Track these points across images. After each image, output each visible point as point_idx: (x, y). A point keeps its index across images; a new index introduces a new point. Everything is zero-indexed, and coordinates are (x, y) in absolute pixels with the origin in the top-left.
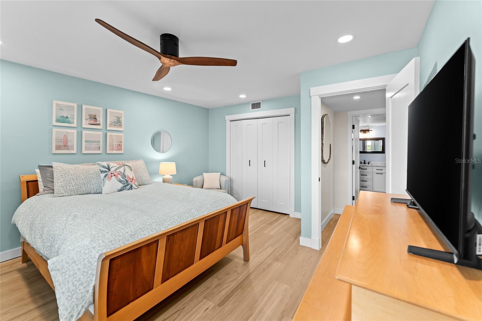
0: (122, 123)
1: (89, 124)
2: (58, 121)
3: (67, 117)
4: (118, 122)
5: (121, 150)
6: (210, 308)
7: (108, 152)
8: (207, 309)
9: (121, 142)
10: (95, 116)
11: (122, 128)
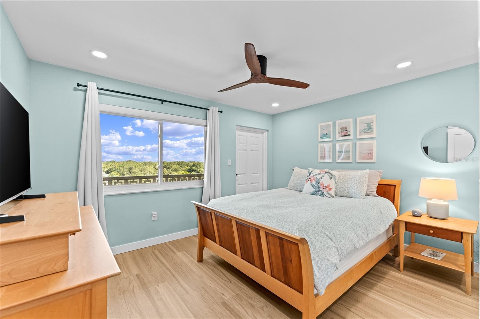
0: (373, 129)
1: (341, 136)
2: (322, 138)
3: (326, 134)
4: (369, 128)
5: (372, 159)
6: (223, 296)
7: (358, 161)
8: (223, 295)
9: (372, 150)
10: (346, 128)
11: (373, 134)
